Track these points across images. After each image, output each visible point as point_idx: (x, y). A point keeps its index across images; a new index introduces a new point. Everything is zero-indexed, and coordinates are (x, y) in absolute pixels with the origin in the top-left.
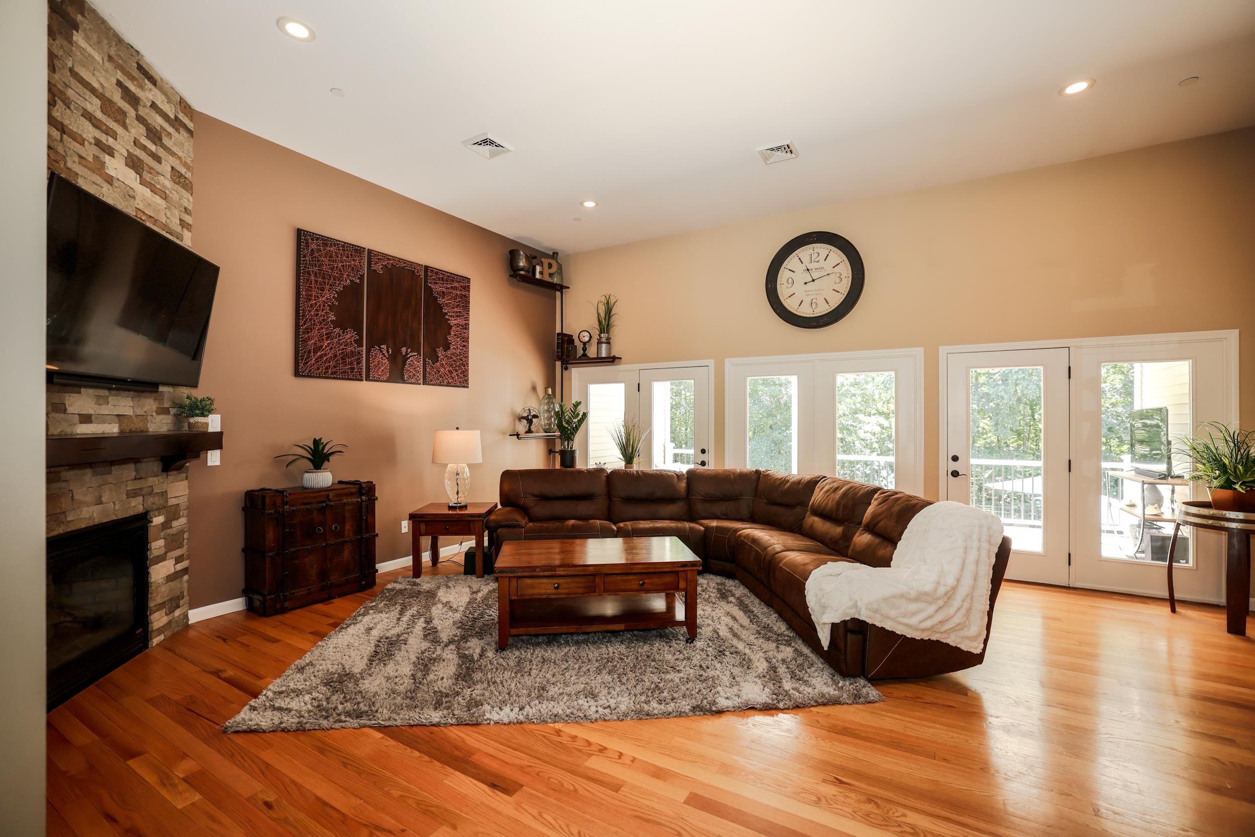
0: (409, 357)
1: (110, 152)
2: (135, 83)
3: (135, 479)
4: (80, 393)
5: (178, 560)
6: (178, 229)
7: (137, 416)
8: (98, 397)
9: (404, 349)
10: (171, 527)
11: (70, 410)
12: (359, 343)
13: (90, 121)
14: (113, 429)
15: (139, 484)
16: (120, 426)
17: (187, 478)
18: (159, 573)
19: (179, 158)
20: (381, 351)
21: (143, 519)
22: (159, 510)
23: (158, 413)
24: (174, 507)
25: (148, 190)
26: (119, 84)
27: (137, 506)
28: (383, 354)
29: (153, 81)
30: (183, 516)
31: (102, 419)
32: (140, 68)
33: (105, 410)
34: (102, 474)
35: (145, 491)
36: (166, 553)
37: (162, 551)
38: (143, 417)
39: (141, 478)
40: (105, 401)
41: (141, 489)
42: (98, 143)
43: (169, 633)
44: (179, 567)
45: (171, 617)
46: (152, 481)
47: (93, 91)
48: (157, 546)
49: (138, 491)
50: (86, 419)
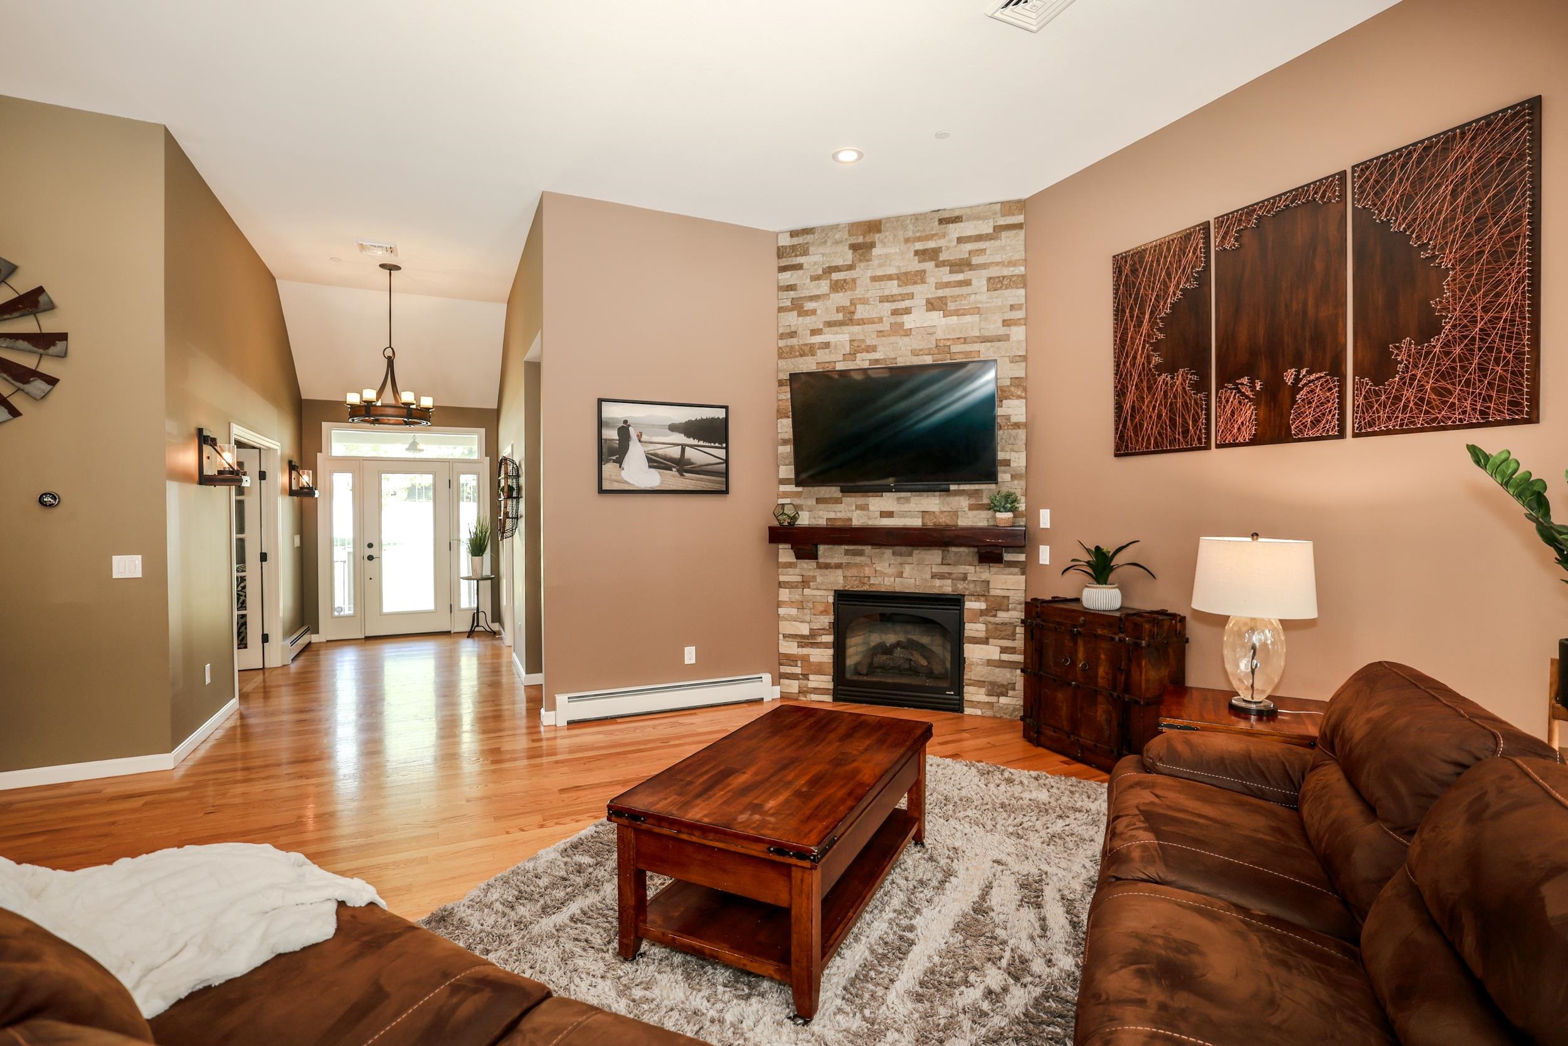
0: (1306, 385)
1: (907, 311)
2: (935, 238)
3: (942, 564)
4: (882, 496)
5: (1004, 650)
6: (1003, 331)
7: (942, 512)
8: (899, 499)
9: (1289, 376)
10: (995, 616)
11: (871, 508)
12: (1202, 386)
13: (888, 301)
14: (917, 522)
15: (945, 569)
16: (923, 520)
17: (1023, 574)
18: (973, 653)
19: (997, 264)
20: (1239, 391)
21: (956, 601)
22: (978, 596)
23: (970, 509)
24: (998, 599)
25: (955, 318)
26: (917, 253)
27: (946, 587)
28: (1243, 394)
29: (957, 219)
30: (1014, 609)
31: (904, 515)
32: (941, 221)
33: (905, 507)
34: (901, 555)
35: (954, 576)
36: (987, 639)
37: (982, 635)
38: (955, 514)
39: (949, 565)
40: (908, 500)
41: (950, 574)
42: (895, 312)
43: (989, 713)
44: (1005, 657)
45: (993, 699)
46: (962, 569)
47: (890, 278)
48: (973, 629)
49: (946, 575)
50: (890, 514)
